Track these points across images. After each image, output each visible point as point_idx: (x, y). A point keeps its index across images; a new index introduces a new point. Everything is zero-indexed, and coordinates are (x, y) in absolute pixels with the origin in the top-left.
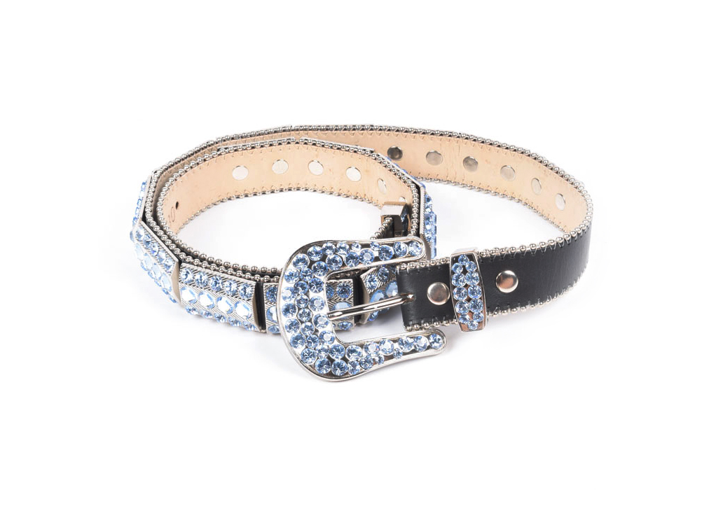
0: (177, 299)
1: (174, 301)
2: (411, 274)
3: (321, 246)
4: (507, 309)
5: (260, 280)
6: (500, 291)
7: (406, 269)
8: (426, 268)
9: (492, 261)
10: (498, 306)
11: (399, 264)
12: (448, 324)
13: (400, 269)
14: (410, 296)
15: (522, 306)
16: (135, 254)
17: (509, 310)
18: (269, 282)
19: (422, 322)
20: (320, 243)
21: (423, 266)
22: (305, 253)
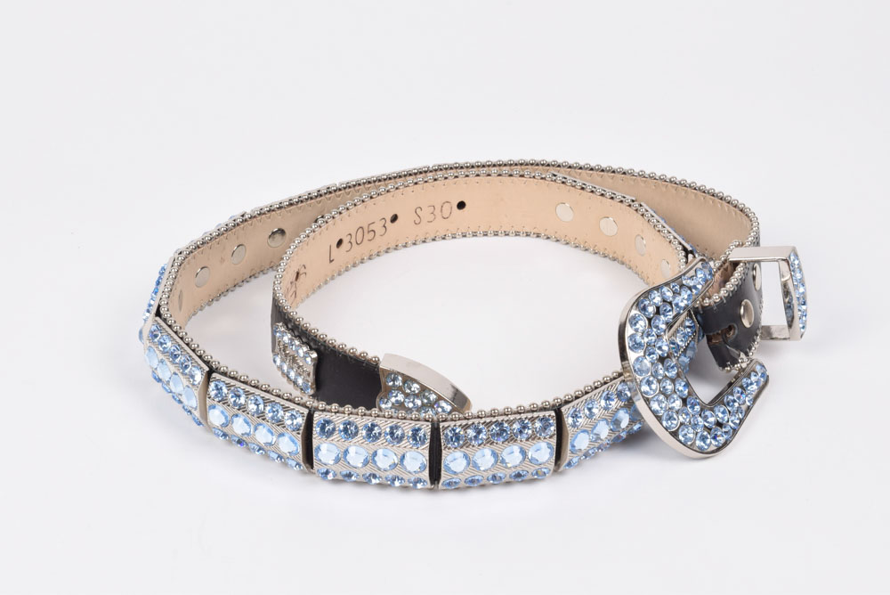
0: (203, 421)
1: (199, 424)
16: (143, 358)
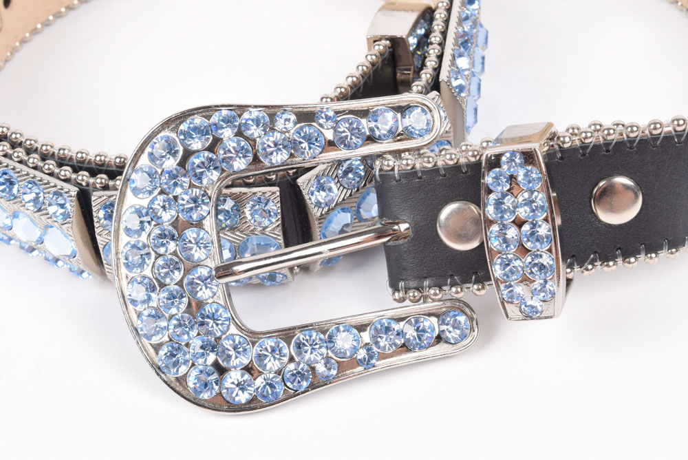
2: (404, 181)
3: (208, 117)
4: (614, 258)
5: (88, 185)
6: (600, 221)
7: (393, 169)
8: (435, 171)
9: (584, 155)
10: (595, 253)
11: (380, 156)
12: (483, 292)
13: (381, 170)
14: (403, 227)
15: (648, 251)
17: (620, 260)
18: (106, 188)
19: (426, 283)
20: (207, 111)
21: (430, 166)
22: (175, 130)
